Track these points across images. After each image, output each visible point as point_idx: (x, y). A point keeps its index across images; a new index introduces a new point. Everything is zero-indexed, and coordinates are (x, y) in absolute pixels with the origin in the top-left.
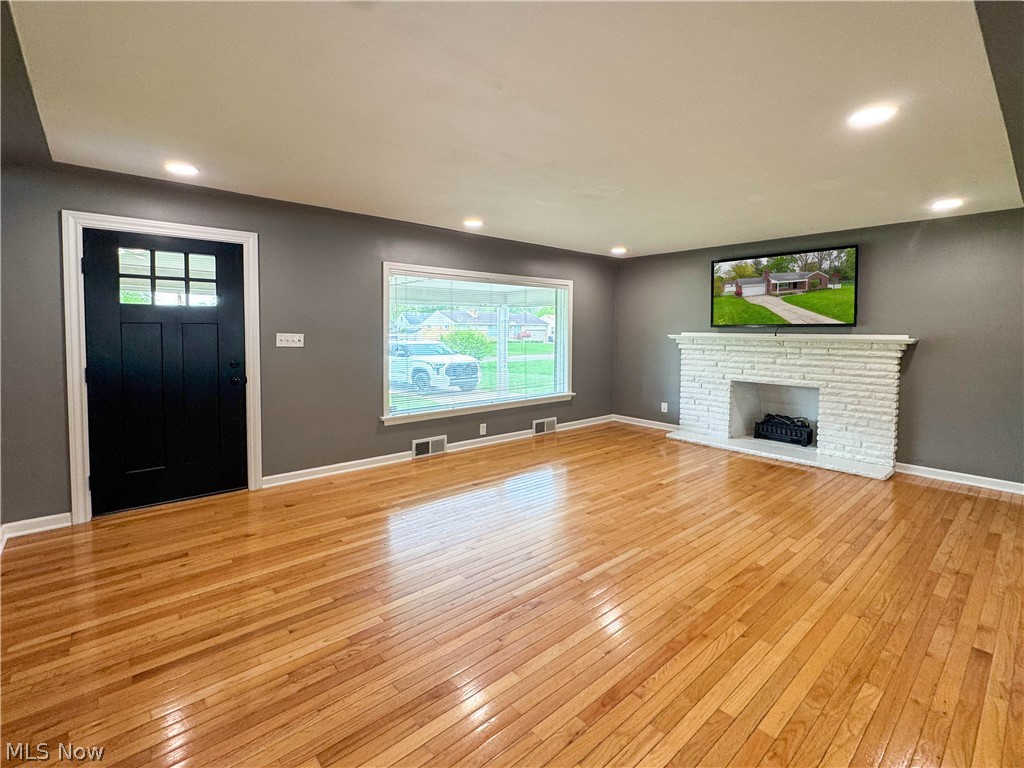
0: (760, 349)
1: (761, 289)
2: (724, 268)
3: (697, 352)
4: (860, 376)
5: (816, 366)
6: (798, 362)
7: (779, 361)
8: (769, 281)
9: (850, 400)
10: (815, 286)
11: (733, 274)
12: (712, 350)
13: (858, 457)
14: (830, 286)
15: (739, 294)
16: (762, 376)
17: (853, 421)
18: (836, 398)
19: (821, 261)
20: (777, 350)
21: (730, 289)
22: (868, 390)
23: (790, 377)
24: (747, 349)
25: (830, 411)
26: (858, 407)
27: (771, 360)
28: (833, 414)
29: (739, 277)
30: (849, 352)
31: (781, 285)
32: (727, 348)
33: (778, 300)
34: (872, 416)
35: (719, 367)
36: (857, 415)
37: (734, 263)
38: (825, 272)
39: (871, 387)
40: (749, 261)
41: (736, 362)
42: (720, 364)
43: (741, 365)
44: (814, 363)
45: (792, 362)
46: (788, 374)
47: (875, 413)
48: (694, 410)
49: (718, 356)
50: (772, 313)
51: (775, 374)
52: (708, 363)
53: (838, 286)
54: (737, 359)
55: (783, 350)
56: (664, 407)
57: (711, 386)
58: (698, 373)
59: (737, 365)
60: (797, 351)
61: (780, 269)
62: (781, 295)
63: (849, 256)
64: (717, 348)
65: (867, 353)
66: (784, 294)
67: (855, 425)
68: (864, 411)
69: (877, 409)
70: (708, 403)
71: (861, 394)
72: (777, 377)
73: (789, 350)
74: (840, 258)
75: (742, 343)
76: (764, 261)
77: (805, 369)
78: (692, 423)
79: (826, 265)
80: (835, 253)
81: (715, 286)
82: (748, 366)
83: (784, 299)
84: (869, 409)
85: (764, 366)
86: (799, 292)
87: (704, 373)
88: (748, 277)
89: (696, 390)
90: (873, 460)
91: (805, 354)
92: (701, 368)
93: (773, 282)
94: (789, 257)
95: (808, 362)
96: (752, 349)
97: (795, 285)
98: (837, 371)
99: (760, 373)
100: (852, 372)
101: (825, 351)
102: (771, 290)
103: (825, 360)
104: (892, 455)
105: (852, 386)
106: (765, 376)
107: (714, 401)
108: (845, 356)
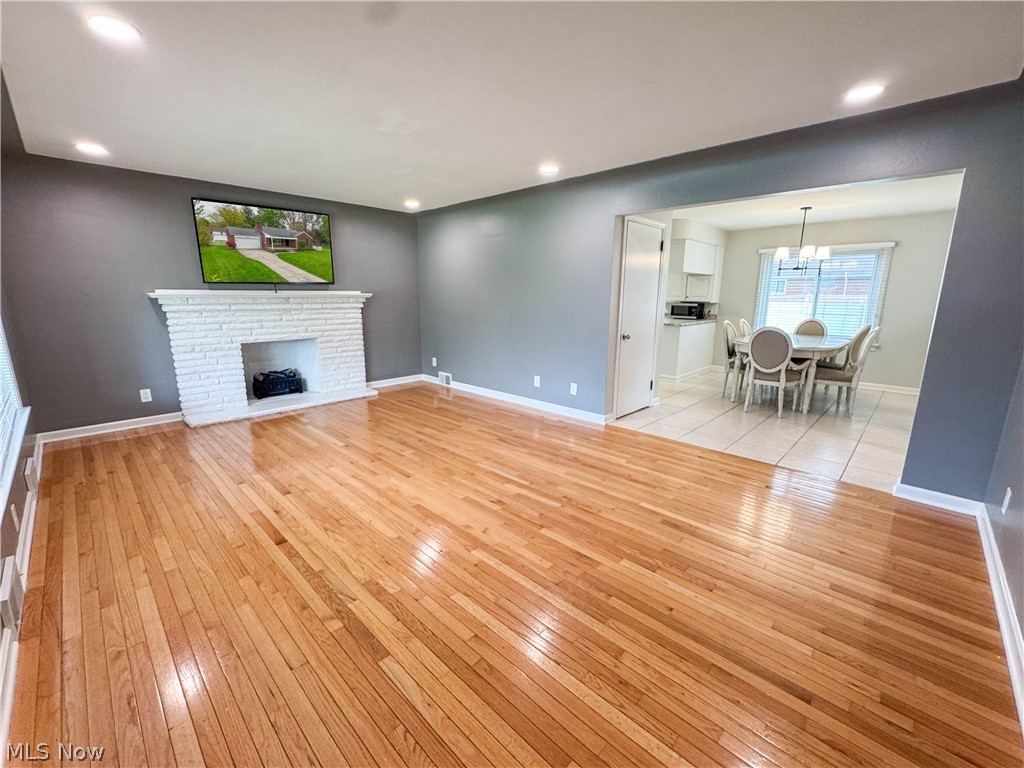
0: (268, 307)
1: (255, 242)
2: (208, 210)
3: (193, 315)
4: (343, 324)
5: (315, 319)
6: (302, 317)
7: (284, 317)
8: (262, 234)
9: (339, 344)
10: (303, 246)
11: (221, 219)
12: (212, 311)
13: (349, 386)
14: (314, 247)
15: (231, 245)
16: (272, 334)
17: (343, 360)
18: (330, 344)
19: (305, 221)
20: (284, 306)
21: (220, 238)
22: (348, 335)
23: (297, 332)
24: (255, 307)
25: (327, 356)
26: (344, 348)
27: (279, 318)
28: (330, 358)
29: (228, 223)
30: (337, 306)
31: (275, 241)
32: (233, 308)
33: (274, 256)
34: (352, 353)
35: (224, 331)
36: (345, 354)
37: (220, 204)
38: (310, 233)
39: (349, 332)
40: (239, 207)
41: (243, 322)
42: (225, 327)
43: (250, 325)
44: (314, 316)
45: (296, 317)
46: (295, 329)
47: (354, 351)
48: (201, 386)
49: (221, 318)
50: (270, 270)
51: (284, 330)
52: (210, 326)
53: (320, 248)
54: (245, 319)
55: (289, 306)
56: (146, 395)
57: (219, 353)
58: (199, 341)
59: (245, 325)
60: (300, 306)
61: (273, 224)
62: (276, 251)
63: (324, 221)
64: (220, 308)
65: (346, 306)
66: (279, 251)
67: (344, 363)
68: (349, 351)
69: (355, 348)
70: (219, 373)
71: (345, 338)
72: (286, 333)
73: (294, 306)
74: (319, 223)
75: (251, 301)
76: (255, 210)
77: (307, 323)
78: (202, 402)
79: (309, 227)
80: (315, 216)
81: (199, 231)
82: (256, 325)
83: (279, 256)
84: (350, 348)
85: (273, 324)
86: (291, 250)
87: (206, 341)
88: (240, 225)
89: (200, 362)
90: (355, 385)
91: (307, 309)
92: (204, 334)
93: (267, 236)
94: (278, 212)
95: (308, 317)
96: (261, 307)
97: (287, 243)
98: (329, 322)
99: (271, 331)
100: (338, 322)
101: (320, 306)
102: (266, 245)
103: (320, 313)
104: (365, 379)
105: (338, 333)
106: (275, 333)
107: (225, 369)
108: (332, 309)
